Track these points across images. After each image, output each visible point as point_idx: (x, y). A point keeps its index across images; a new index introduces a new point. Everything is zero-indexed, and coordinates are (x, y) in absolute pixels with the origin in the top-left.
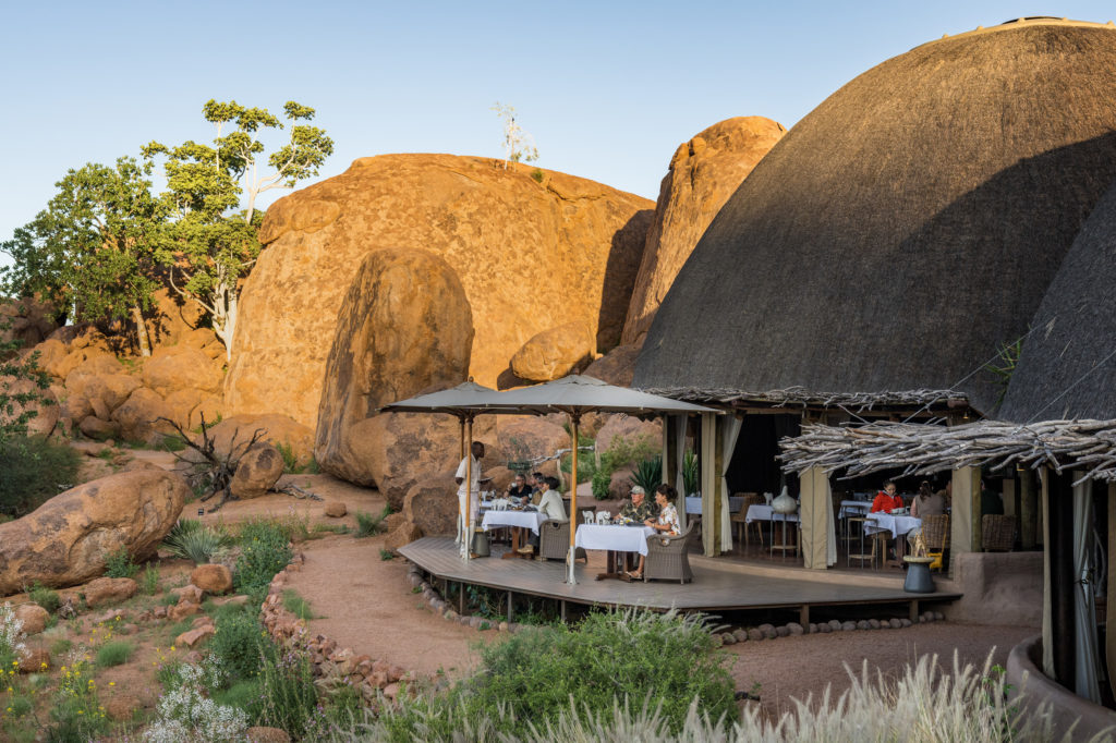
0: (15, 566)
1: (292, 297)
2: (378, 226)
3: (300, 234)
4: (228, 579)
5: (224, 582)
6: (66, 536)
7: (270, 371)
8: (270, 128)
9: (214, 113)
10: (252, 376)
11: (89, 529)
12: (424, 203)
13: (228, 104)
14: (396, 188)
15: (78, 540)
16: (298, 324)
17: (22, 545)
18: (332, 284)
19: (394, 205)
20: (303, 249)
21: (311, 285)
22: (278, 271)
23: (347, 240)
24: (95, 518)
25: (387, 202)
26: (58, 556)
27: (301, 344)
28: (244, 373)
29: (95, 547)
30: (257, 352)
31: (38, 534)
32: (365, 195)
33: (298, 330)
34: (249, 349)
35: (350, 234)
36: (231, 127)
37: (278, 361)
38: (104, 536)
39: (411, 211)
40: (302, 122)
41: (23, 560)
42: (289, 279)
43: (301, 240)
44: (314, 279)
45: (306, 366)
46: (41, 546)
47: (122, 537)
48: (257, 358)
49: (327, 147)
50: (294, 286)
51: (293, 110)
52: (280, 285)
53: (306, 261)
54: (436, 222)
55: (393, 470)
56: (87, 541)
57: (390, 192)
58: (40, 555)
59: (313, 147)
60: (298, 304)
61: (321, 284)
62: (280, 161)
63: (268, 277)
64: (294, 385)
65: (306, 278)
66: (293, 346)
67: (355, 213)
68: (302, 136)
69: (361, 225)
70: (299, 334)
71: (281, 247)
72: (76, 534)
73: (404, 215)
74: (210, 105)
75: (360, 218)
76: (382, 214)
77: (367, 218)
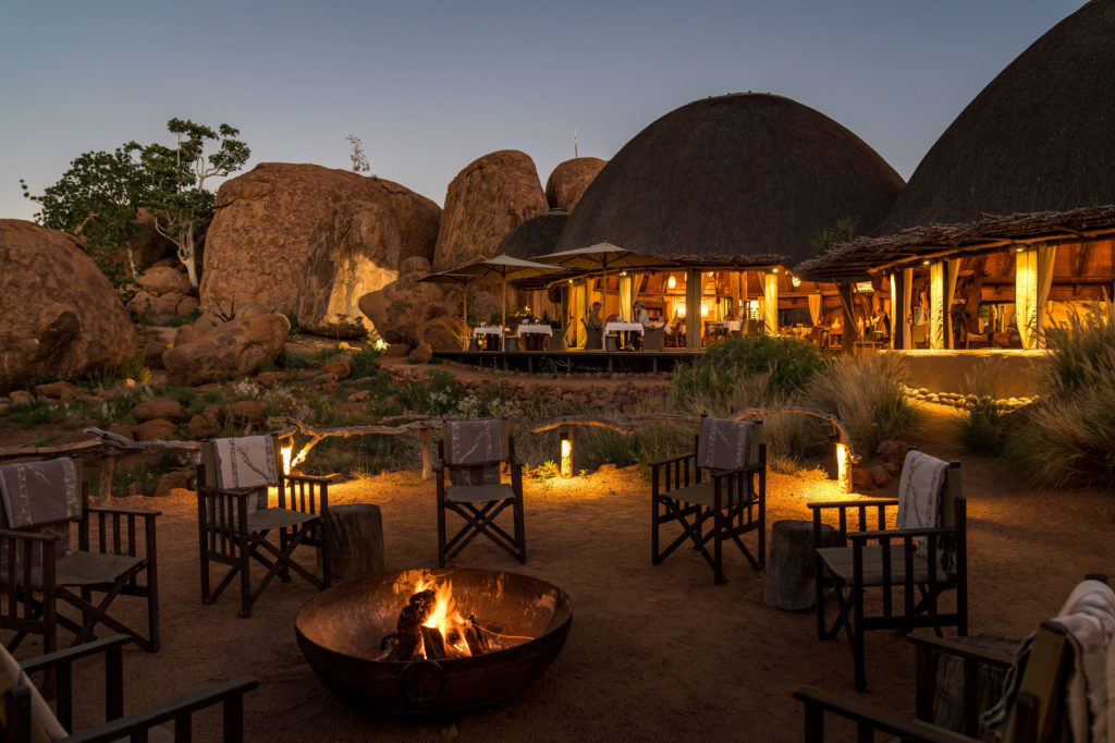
0: (206, 367)
1: (246, 237)
2: (297, 199)
3: (247, 201)
4: (348, 369)
5: (346, 371)
6: (236, 349)
7: (234, 281)
8: (210, 139)
9: (176, 126)
10: (222, 284)
11: (248, 345)
12: (322, 188)
13: (186, 121)
14: (305, 178)
15: (242, 352)
16: (252, 253)
17: (210, 354)
18: (272, 231)
19: (305, 188)
20: (251, 210)
21: (258, 231)
22: (234, 223)
23: (279, 205)
24: (252, 339)
25: (301, 185)
26: (231, 361)
27: (254, 265)
28: (216, 282)
29: (250, 357)
30: (224, 270)
31: (219, 347)
32: (287, 180)
33: (252, 257)
34: (218, 268)
35: (280, 202)
36: (186, 137)
37: (240, 275)
38: (255, 350)
39: (315, 191)
40: (229, 137)
41: (211, 363)
42: (242, 227)
43: (248, 205)
44: (259, 228)
45: (259, 278)
46: (221, 355)
47: (264, 351)
48: (224, 273)
49: (246, 153)
50: (247, 232)
51: (226, 129)
52: (236, 231)
53: (253, 217)
54: (330, 199)
55: (390, 320)
56: (246, 353)
57: (301, 179)
58: (221, 360)
59: (237, 152)
60: (251, 242)
61: (265, 230)
62: (216, 160)
63: (227, 226)
64: (252, 289)
65: (254, 227)
66: (249, 266)
67: (282, 190)
68: (230, 145)
69: (286, 197)
70: (252, 260)
71: (235, 209)
72: (242, 347)
73: (312, 194)
74: (173, 121)
75: (286, 193)
76: (299, 192)
77: (289, 194)
